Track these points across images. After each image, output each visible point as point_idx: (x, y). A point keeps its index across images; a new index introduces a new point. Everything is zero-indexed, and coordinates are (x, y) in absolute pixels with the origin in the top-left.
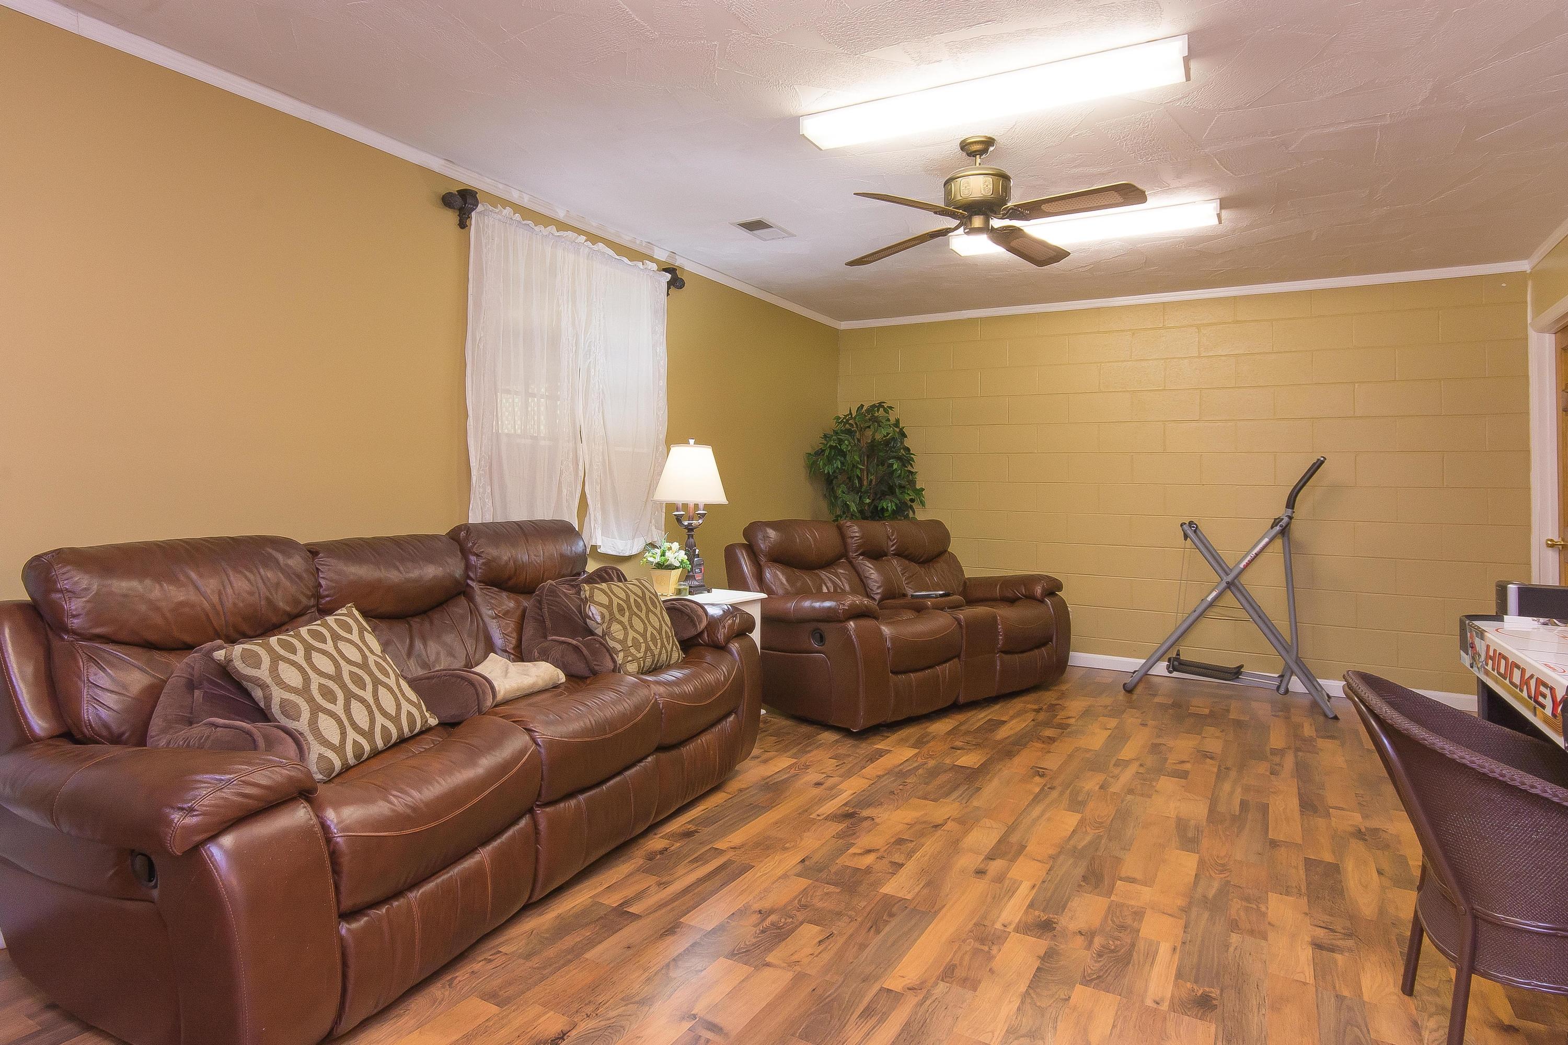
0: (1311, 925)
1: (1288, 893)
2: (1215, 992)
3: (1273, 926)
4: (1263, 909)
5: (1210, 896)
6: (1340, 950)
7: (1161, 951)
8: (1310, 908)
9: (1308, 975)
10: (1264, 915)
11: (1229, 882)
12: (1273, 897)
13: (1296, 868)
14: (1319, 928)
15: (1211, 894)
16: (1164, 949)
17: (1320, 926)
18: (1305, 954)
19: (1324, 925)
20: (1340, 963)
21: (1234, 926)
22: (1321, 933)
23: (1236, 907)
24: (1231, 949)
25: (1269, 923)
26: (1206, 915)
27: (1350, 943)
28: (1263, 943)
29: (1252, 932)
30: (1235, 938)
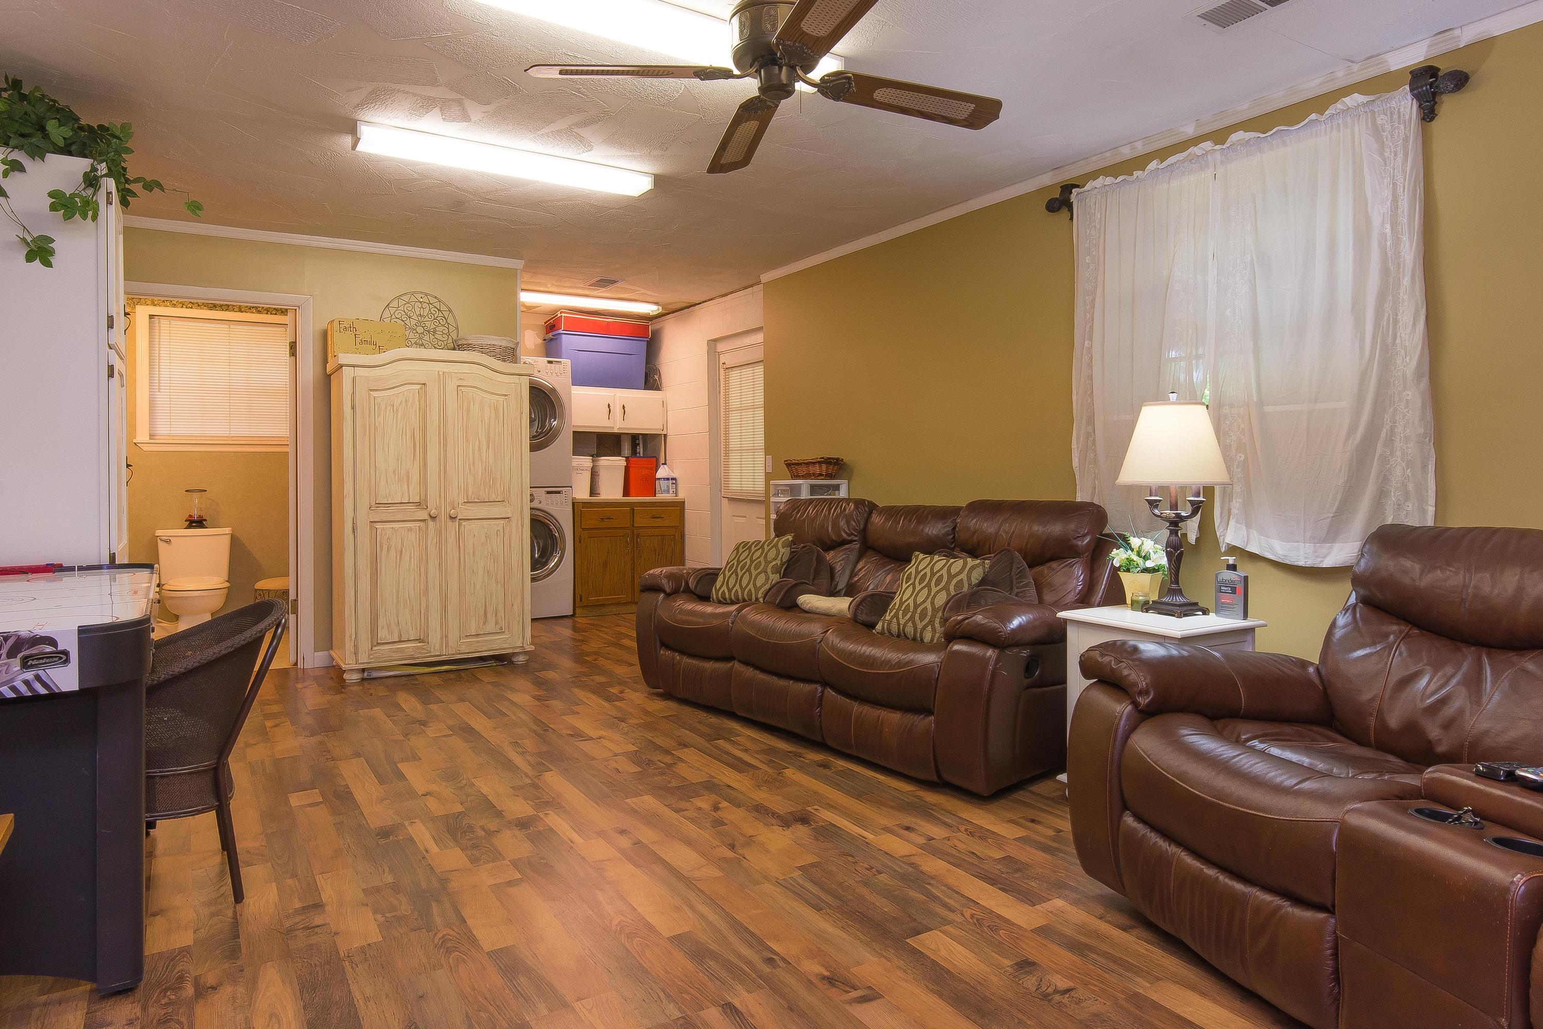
0: (329, 924)
1: (362, 950)
2: (382, 842)
3: (363, 904)
4: (379, 917)
5: (434, 904)
6: (298, 912)
7: (435, 846)
8: (334, 942)
9: (321, 880)
10: (375, 912)
11: (429, 930)
12: (375, 936)
13: (367, 1000)
14: (320, 924)
15: (435, 910)
16: (434, 848)
17: (320, 926)
18: (328, 893)
19: (316, 930)
20: (296, 900)
21: (396, 888)
22: (318, 921)
23: (405, 907)
24: (387, 870)
25: (367, 905)
26: (424, 885)
27: (288, 924)
28: (364, 886)
29: (378, 890)
30: (389, 879)
